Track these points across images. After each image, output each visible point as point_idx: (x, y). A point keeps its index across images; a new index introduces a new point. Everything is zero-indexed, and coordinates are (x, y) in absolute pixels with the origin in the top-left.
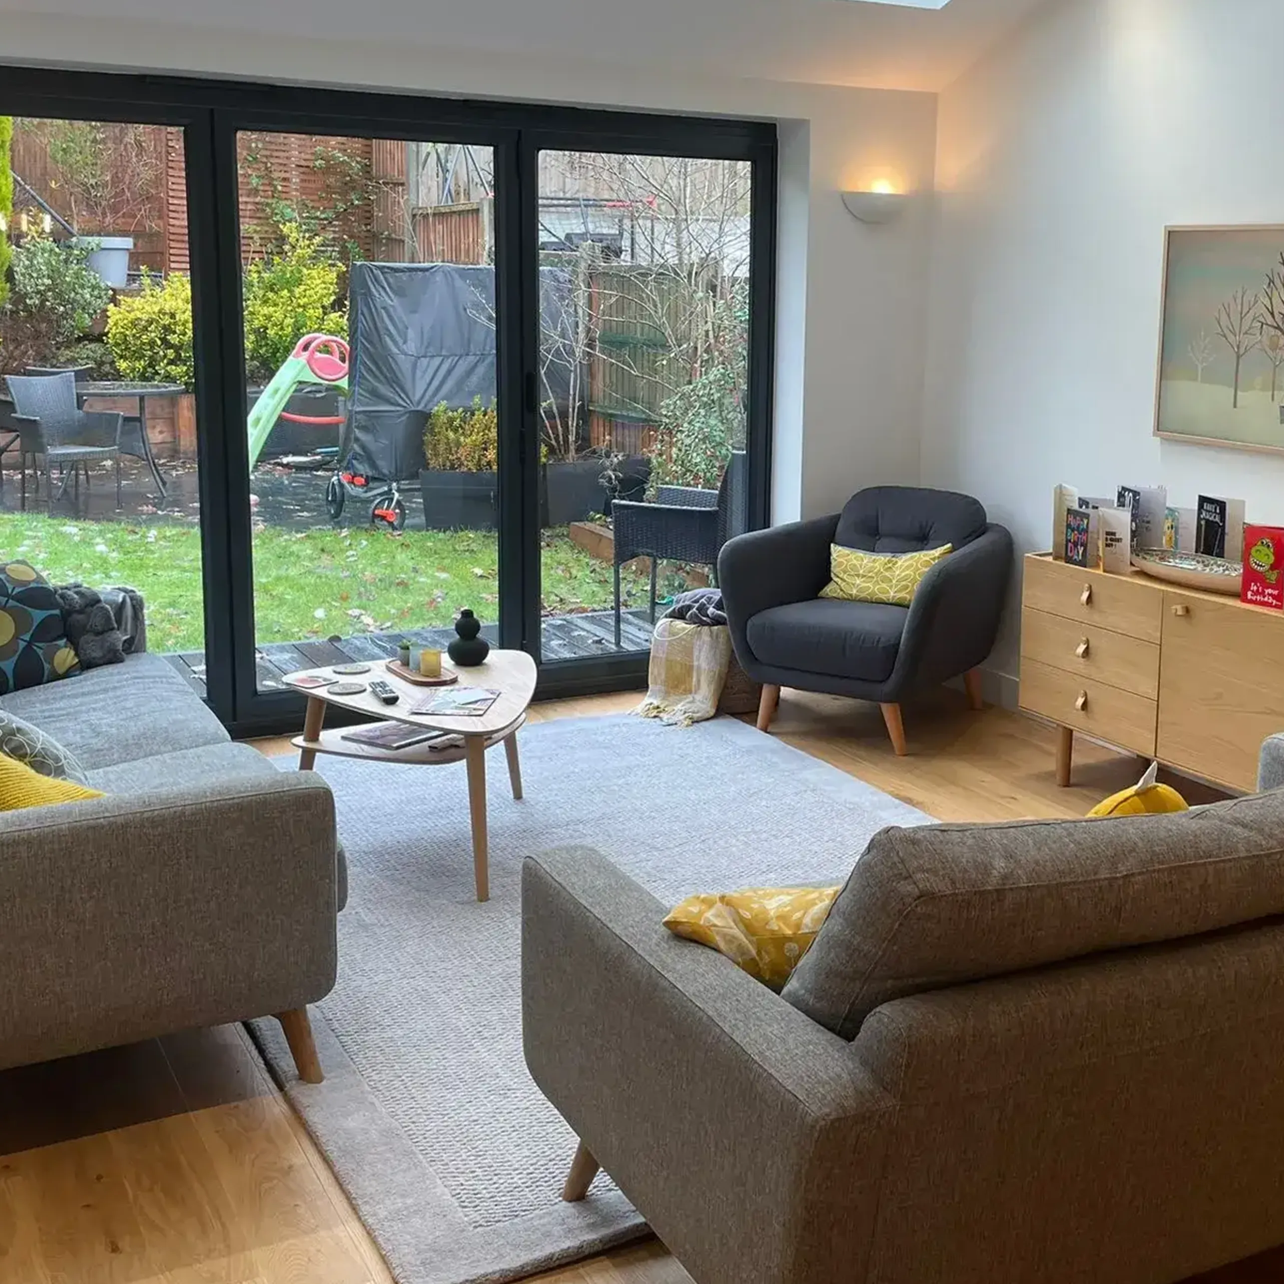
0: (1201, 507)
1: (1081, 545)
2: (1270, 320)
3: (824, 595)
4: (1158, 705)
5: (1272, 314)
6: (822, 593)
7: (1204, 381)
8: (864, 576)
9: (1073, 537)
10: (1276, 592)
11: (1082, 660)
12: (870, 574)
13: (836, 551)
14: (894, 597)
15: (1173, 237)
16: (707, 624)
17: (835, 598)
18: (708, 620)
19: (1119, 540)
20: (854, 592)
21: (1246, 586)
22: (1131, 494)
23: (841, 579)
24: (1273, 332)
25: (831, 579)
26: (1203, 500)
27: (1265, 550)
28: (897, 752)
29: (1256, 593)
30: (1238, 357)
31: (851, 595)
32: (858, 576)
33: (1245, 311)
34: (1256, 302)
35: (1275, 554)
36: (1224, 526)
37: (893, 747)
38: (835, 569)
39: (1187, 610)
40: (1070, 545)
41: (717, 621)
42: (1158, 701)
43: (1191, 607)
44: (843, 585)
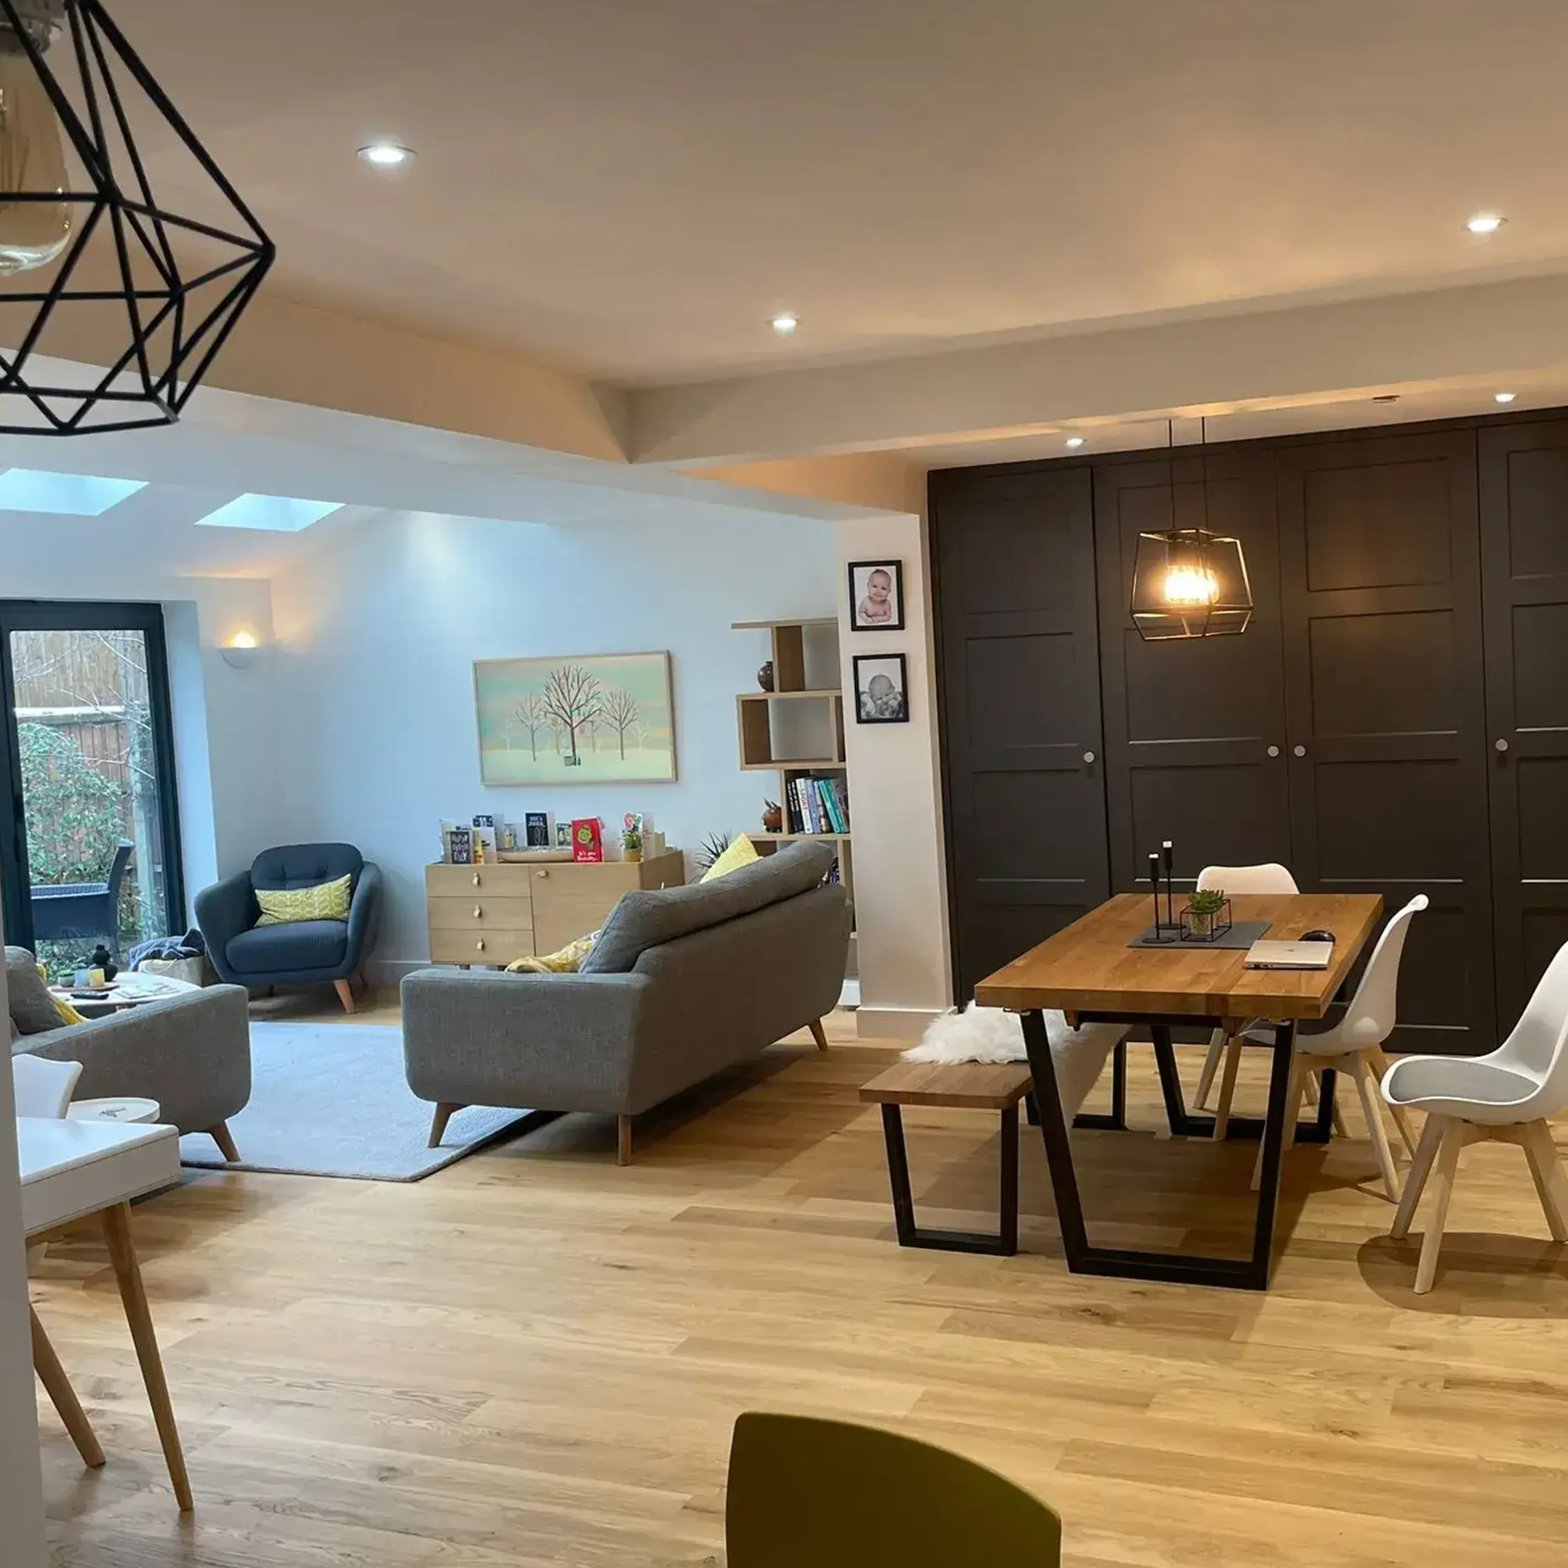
0: (528, 820)
1: (465, 851)
2: (550, 710)
3: (260, 925)
4: (534, 934)
5: (551, 706)
6: (258, 923)
7: (512, 748)
8: (291, 906)
9: (457, 848)
10: (594, 854)
11: (478, 919)
12: (296, 903)
13: (260, 894)
14: (319, 915)
15: (476, 666)
16: (182, 958)
17: (271, 924)
18: (182, 955)
19: (488, 845)
20: (288, 917)
21: (576, 853)
22: (484, 819)
23: (273, 911)
24: (553, 716)
25: (262, 913)
26: (528, 816)
27: (585, 831)
28: (349, 1011)
29: (582, 856)
30: (533, 732)
31: (286, 919)
32: (286, 906)
33: (533, 705)
34: (539, 701)
35: (592, 832)
36: (546, 828)
37: (344, 1009)
38: (262, 904)
39: (547, 873)
40: (455, 853)
41: (187, 955)
42: (534, 930)
43: (549, 871)
44: (276, 914)
